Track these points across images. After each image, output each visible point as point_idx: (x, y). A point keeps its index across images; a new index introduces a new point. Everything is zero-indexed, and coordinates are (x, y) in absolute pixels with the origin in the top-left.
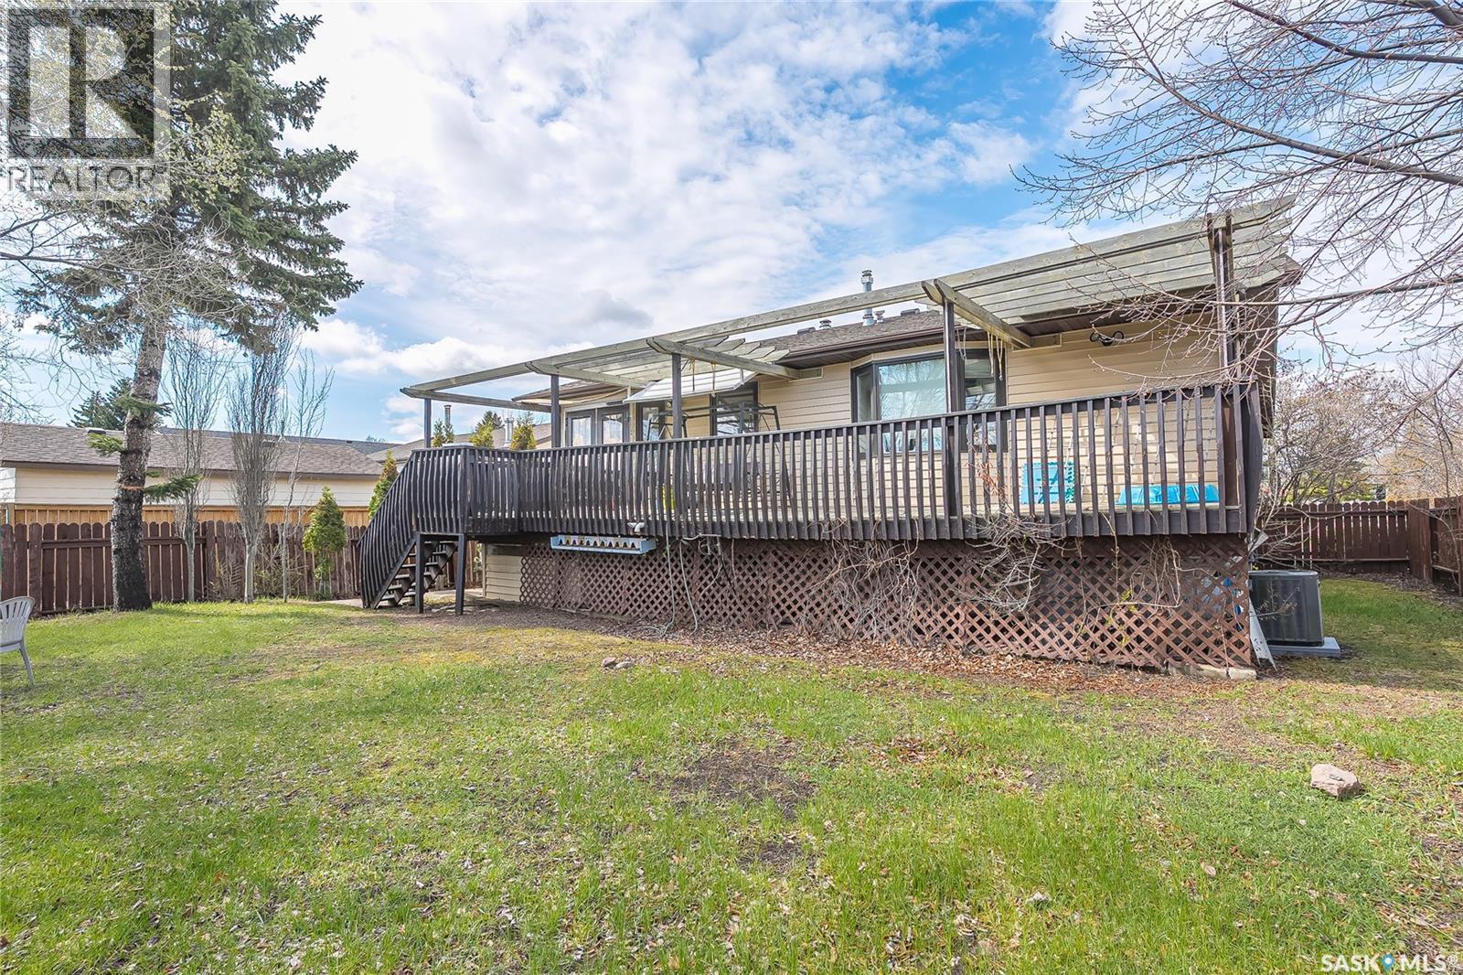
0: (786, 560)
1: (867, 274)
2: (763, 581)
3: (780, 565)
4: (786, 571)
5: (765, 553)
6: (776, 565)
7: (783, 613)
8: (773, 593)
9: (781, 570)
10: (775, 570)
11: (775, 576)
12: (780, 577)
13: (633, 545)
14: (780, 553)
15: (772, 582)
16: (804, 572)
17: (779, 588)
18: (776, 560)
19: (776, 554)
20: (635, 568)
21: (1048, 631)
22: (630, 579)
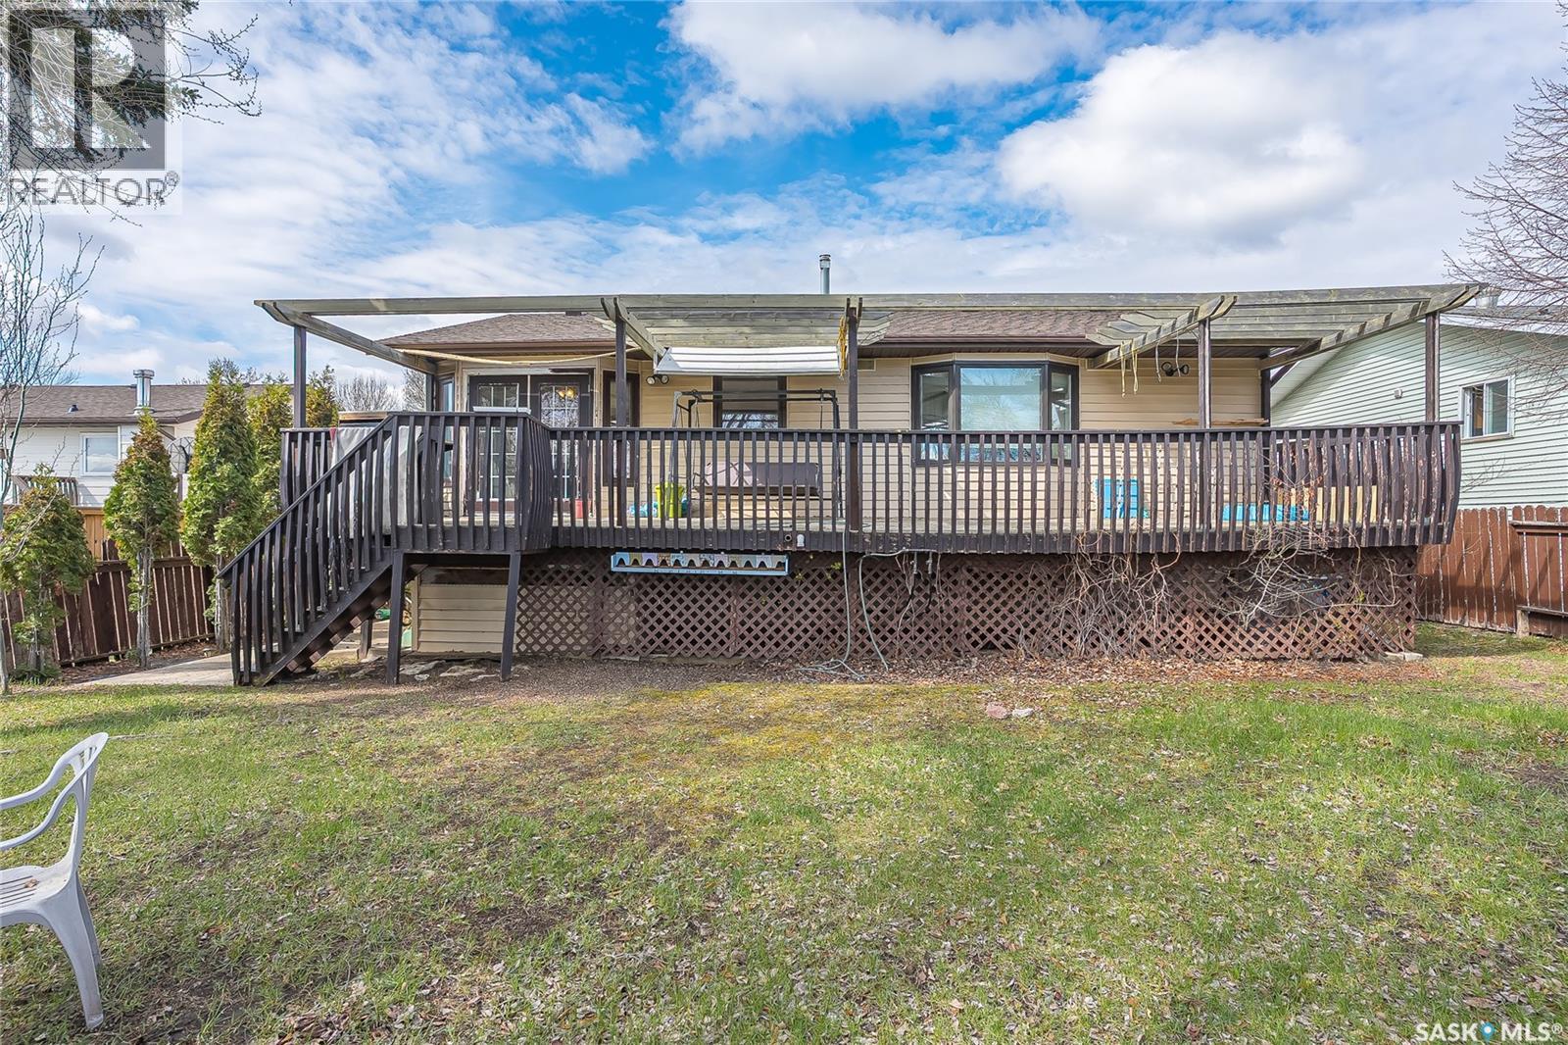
0: (983, 577)
1: (826, 258)
2: (955, 603)
3: (975, 583)
4: (982, 590)
5: (956, 570)
6: (969, 583)
7: (983, 637)
8: (969, 616)
9: (976, 589)
10: (969, 589)
11: (969, 596)
12: (975, 596)
13: (762, 564)
14: (976, 570)
15: (967, 603)
16: (1004, 590)
17: (976, 609)
18: (969, 577)
19: (969, 571)
20: (750, 595)
21: (1267, 634)
22: (743, 609)
